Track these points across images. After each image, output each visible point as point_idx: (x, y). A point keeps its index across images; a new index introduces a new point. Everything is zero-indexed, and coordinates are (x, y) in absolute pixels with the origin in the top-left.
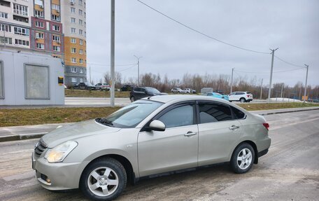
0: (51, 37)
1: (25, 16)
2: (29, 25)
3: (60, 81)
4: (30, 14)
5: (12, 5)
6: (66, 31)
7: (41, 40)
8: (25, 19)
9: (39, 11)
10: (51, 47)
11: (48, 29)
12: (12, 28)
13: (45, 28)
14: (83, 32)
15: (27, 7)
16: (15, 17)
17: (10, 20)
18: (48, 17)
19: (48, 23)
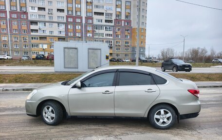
0: (124, 30)
1: (111, 19)
2: (113, 24)
3: (107, 58)
4: (114, 18)
5: (105, 14)
6: (134, 25)
7: (119, 33)
8: (111, 21)
9: (118, 15)
10: (124, 36)
11: (123, 25)
12: (104, 27)
13: (121, 25)
14: (144, 24)
15: (112, 14)
16: (106, 21)
17: (104, 23)
18: (123, 17)
19: (123, 21)
